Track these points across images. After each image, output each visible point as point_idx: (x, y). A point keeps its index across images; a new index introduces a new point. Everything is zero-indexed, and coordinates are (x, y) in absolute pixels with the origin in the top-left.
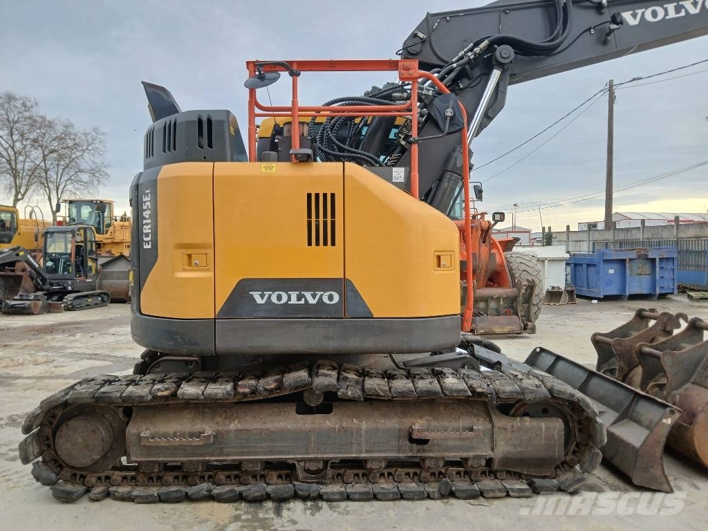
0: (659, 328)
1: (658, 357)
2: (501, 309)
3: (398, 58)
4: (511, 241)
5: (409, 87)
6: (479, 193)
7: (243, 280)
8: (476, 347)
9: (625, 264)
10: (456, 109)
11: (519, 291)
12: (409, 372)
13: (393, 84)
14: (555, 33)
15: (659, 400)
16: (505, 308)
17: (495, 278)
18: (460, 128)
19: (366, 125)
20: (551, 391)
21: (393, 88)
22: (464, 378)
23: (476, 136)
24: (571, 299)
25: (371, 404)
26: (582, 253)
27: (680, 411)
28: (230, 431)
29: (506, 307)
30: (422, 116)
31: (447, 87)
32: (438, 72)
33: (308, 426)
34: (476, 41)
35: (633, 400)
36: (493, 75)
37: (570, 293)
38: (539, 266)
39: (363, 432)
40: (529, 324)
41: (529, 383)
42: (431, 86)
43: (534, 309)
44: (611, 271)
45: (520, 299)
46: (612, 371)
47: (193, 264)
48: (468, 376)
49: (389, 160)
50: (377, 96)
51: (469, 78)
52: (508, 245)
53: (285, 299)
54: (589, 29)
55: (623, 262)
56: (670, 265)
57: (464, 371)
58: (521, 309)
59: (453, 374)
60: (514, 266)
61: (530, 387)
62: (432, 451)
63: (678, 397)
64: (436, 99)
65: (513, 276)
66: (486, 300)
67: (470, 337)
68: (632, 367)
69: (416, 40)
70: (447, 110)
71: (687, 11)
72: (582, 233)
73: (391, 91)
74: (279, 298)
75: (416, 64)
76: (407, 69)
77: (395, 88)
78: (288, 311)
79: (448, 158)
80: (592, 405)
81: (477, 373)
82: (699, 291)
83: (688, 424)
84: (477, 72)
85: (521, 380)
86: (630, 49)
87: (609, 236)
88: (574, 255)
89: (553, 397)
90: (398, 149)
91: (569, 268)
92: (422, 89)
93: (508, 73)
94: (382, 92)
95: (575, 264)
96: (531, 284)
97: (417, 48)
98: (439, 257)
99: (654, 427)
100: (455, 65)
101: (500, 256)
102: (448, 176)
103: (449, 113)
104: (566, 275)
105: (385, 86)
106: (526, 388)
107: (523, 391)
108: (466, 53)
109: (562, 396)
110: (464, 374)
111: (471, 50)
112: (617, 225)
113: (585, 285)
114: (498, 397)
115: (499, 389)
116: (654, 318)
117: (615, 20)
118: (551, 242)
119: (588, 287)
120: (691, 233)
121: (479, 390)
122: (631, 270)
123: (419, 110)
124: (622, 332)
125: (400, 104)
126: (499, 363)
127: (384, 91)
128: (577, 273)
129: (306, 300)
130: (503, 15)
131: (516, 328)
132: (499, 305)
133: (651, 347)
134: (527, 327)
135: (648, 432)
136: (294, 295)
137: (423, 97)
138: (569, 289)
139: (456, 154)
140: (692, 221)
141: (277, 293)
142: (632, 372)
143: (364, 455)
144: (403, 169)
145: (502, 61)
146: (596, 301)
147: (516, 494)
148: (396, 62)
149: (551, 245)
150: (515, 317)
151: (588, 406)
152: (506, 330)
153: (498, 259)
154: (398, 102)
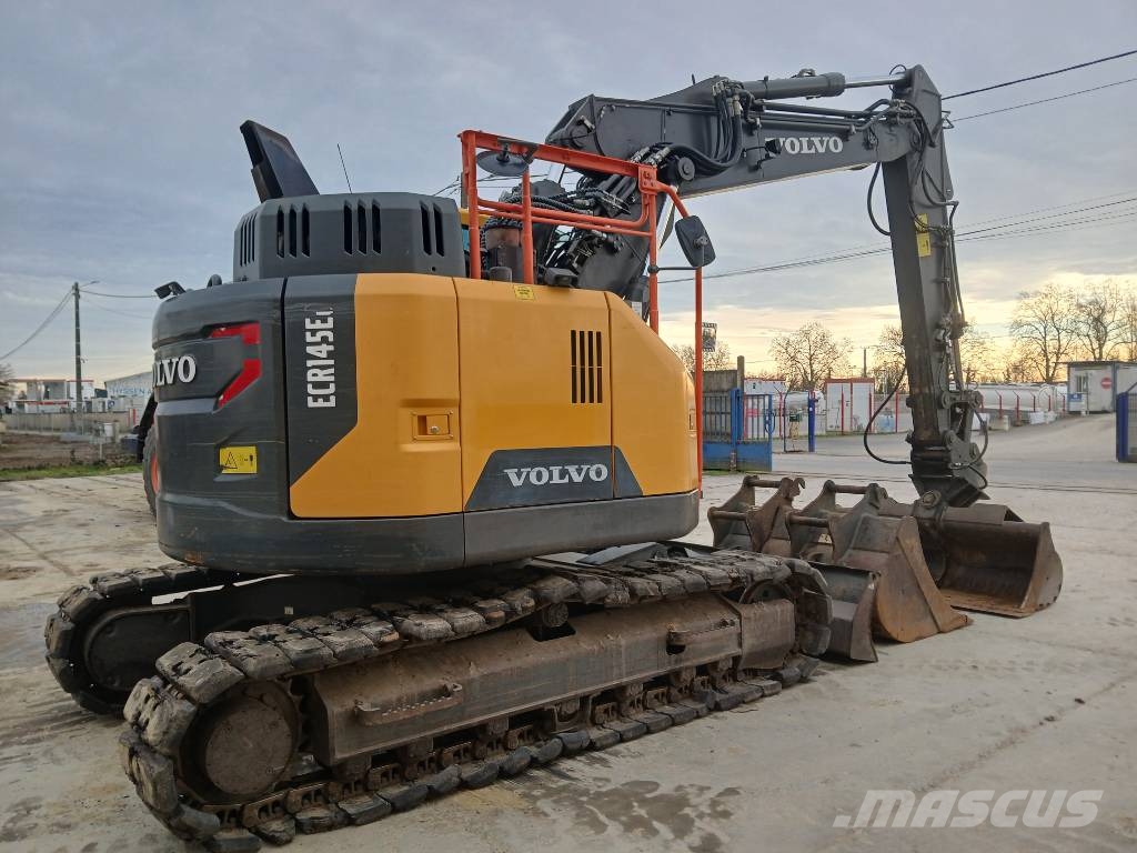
0: (781, 495)
1: (819, 524)
7: (495, 452)
25: (608, 614)
28: (473, 680)
33: (563, 654)
34: (650, 143)
39: (623, 649)
47: (429, 432)
53: (545, 479)
62: (687, 660)
68: (762, 543)
69: (581, 130)
74: (539, 476)
76: (649, 178)
78: (550, 493)
97: (585, 141)
108: (643, 158)
111: (648, 155)
117: (774, 146)
129: (570, 478)
130: (665, 115)
136: (556, 470)
141: (537, 469)
143: (625, 680)
145: (684, 176)
147: (770, 692)
148: (635, 166)
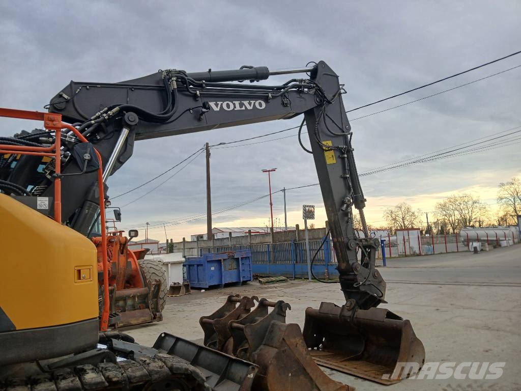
0: (242, 308)
1: (242, 330)
2: (136, 305)
3: (46, 111)
4: (143, 251)
5: (54, 134)
6: (118, 216)
8: (115, 341)
9: (221, 263)
10: (93, 154)
11: (150, 289)
12: (52, 374)
13: (41, 130)
14: (167, 109)
15: (245, 361)
16: (138, 304)
17: (131, 281)
18: (96, 168)
19: (15, 159)
20: (171, 369)
21: (40, 134)
22: (102, 371)
23: (111, 175)
24: (187, 291)
26: (194, 257)
27: (258, 367)
29: (140, 303)
30: (65, 157)
31: (86, 138)
32: (80, 125)
34: (110, 106)
35: (228, 364)
36: (123, 133)
37: (186, 286)
38: (164, 268)
40: (157, 314)
41: (155, 366)
42: (72, 135)
43: (161, 302)
44: (213, 268)
45: (150, 295)
46: (214, 344)
48: (106, 369)
49: (36, 190)
50: (25, 139)
51: (104, 132)
52: (141, 255)
54: (189, 110)
55: (219, 261)
56: (247, 262)
57: (102, 365)
58: (151, 303)
59: (93, 369)
60: (145, 270)
61: (156, 369)
63: (256, 356)
64: (76, 145)
65: (145, 278)
66: (124, 299)
67: (110, 332)
68: (227, 339)
69: (61, 100)
70: (86, 155)
71: (246, 107)
72: (193, 243)
73: (38, 136)
75: (59, 117)
76: (52, 121)
77: (42, 133)
79: (87, 192)
80: (201, 375)
81: (113, 365)
82: (265, 277)
83: (263, 375)
84: (110, 129)
85: (149, 364)
86: (215, 125)
87: (210, 244)
88: (189, 259)
89: (174, 374)
90: (44, 182)
91: (185, 268)
92: (66, 137)
93: (134, 132)
94: (29, 136)
95: (189, 265)
96: (158, 283)
97: (63, 106)
98: (79, 271)
99: (243, 381)
100: (93, 122)
101: (135, 263)
102: (88, 205)
103: (87, 156)
104: (183, 273)
105: (33, 131)
106: (153, 370)
107: (150, 373)
108: (102, 114)
109: (179, 372)
110: (102, 368)
111: (106, 112)
112: (215, 236)
113: (197, 280)
114: (130, 383)
115: (131, 376)
116: (239, 301)
117: (205, 106)
118: (173, 249)
119: (198, 281)
120: (258, 240)
121: (115, 379)
122: (225, 267)
123: (63, 153)
124: (219, 314)
125: (46, 147)
126: (132, 352)
127: (32, 135)
128: (191, 271)
130: (130, 91)
131: (147, 318)
132: (135, 301)
133: (237, 323)
134: (156, 317)
135: (239, 386)
137: (67, 143)
138: (186, 283)
139: (94, 188)
140: (258, 232)
142: (228, 342)
144: (47, 199)
145: (130, 123)
146: (204, 290)
148: (43, 114)
149: (173, 252)
150: (147, 310)
151: (198, 375)
152: (140, 321)
153: (133, 266)
154: (44, 145)
